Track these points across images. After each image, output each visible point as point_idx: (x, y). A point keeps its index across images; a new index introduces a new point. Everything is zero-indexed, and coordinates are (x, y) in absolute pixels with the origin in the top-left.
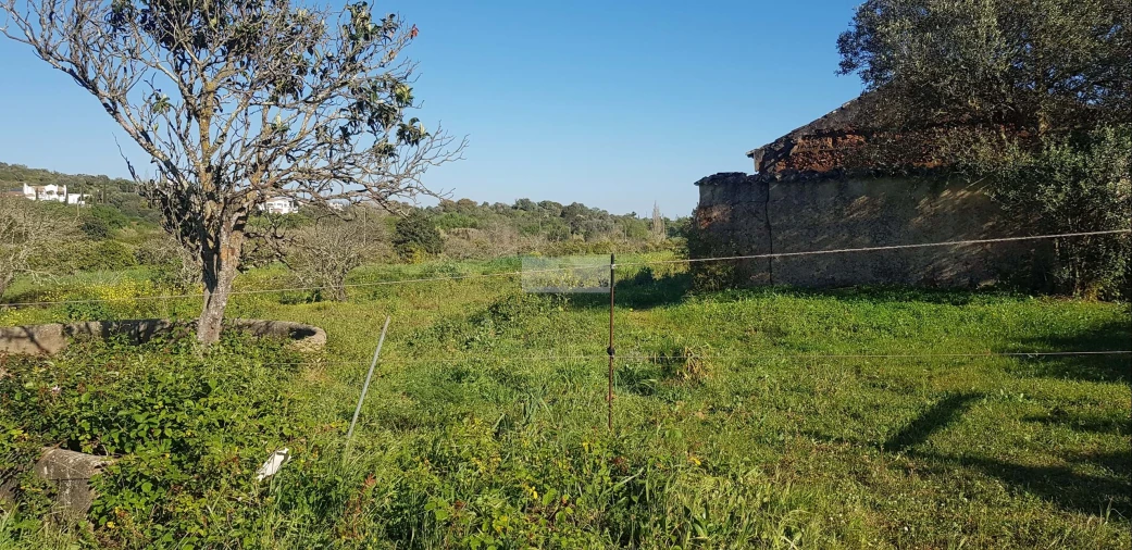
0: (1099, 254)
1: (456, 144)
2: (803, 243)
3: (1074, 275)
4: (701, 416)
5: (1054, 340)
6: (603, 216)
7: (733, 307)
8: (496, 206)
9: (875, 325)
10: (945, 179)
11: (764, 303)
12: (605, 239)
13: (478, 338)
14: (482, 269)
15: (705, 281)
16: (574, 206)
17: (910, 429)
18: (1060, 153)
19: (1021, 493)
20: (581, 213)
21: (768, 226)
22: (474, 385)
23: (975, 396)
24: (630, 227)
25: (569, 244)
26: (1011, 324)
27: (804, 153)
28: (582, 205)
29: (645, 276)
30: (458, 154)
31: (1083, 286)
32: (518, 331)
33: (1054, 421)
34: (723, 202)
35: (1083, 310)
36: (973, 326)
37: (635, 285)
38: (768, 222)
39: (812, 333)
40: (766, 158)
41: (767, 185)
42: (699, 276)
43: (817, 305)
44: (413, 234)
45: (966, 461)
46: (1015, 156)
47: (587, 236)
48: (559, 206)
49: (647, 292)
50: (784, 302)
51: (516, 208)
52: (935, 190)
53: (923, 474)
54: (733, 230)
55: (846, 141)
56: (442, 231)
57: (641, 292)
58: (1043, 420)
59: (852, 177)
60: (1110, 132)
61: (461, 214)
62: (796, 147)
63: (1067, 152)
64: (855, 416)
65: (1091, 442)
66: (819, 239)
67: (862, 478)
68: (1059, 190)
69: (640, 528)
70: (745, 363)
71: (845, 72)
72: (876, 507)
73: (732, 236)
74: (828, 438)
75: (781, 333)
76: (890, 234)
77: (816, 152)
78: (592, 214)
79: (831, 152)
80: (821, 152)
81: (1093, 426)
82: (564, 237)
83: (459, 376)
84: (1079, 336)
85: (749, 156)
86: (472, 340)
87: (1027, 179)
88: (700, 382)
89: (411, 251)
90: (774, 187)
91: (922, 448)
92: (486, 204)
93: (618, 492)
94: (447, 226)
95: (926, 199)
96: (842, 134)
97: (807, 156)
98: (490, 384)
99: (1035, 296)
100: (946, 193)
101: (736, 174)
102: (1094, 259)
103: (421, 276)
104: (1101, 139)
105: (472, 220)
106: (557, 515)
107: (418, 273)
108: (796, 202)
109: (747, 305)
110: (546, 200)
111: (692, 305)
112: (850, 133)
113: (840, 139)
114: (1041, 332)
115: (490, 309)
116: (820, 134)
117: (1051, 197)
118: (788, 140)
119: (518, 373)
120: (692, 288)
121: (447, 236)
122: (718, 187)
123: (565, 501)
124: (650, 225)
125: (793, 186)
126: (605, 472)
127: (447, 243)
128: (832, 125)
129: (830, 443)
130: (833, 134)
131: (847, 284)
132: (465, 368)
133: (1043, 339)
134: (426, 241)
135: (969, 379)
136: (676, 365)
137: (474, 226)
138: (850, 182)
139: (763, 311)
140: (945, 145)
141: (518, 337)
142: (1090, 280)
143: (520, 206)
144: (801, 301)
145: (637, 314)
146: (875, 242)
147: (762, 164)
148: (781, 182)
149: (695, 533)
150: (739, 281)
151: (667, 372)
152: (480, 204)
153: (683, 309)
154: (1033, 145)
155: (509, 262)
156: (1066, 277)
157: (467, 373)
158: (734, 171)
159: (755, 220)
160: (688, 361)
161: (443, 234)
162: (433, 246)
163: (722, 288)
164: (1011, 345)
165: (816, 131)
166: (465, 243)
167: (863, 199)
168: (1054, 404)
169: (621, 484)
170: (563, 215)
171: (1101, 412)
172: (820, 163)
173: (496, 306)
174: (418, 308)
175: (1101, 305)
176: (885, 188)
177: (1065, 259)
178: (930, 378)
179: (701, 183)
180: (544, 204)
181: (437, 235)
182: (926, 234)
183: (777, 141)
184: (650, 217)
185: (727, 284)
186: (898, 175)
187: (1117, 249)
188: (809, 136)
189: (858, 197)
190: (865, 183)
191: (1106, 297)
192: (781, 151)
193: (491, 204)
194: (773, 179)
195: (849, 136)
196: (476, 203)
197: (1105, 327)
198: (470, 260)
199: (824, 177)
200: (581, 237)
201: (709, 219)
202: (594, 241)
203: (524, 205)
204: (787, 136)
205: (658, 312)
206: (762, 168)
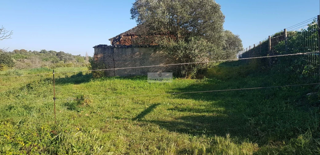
0: (191, 67)
1: (9, 33)
2: (123, 65)
3: (186, 73)
4: (87, 115)
5: (180, 89)
6: (70, 55)
7: (103, 83)
8: (34, 52)
9: (139, 86)
10: (157, 48)
11: (112, 81)
12: (71, 62)
13: (21, 95)
14: (28, 72)
15: (96, 75)
16: (60, 52)
17: (141, 114)
18: (182, 42)
19: (162, 128)
20: (63, 54)
21: (114, 60)
22: (15, 110)
23: (159, 104)
24: (79, 59)
25: (58, 64)
26: (170, 85)
27: (124, 40)
28: (63, 52)
29: (80, 74)
30: (9, 37)
31: (188, 75)
32: (36, 92)
33: (174, 109)
34: (101, 53)
35: (187, 81)
36: (162, 86)
37: (76, 77)
38: (113, 59)
39: (124, 89)
40: (114, 41)
41: (113, 48)
42: (94, 74)
43: (126, 81)
44: (3, 61)
45: (152, 122)
46: (173, 43)
47: (65, 62)
48: (55, 52)
49: (80, 79)
50: (117, 81)
51: (41, 53)
52: (155, 51)
53: (141, 126)
54: (104, 61)
55: (134, 37)
56: (13, 59)
57: (79, 79)
58: (172, 109)
59: (135, 47)
60: (193, 38)
61: (21, 54)
62: (122, 38)
63: (183, 43)
64: (128, 112)
65: (182, 114)
66: (127, 63)
67: (126, 128)
68: (182, 52)
69: (58, 150)
70: (104, 99)
71: (132, 19)
72: (127, 136)
73: (104, 63)
74: (120, 118)
75: (115, 90)
76: (144, 62)
77: (127, 40)
78: (67, 55)
79: (130, 40)
80: (128, 40)
81: (183, 110)
82: (57, 62)
83: (10, 108)
84: (185, 88)
85: (109, 40)
86: (19, 96)
87: (175, 49)
88: (88, 105)
89: (2, 66)
90: (115, 49)
91: (143, 119)
92: (30, 51)
93: (53, 141)
94: (16, 58)
95: (153, 53)
96: (133, 35)
97: (125, 41)
98: (21, 110)
99: (177, 78)
100: (157, 52)
101: (105, 45)
102: (190, 69)
103: (6, 75)
104: (191, 40)
105: (25, 56)
106: (32, 150)
107: (4, 74)
108: (121, 53)
109: (107, 82)
110: (51, 50)
111: (92, 82)
112: (135, 35)
113: (133, 37)
114: (177, 87)
115: (27, 85)
116: (128, 35)
117: (181, 54)
118: (119, 36)
119: (31, 106)
120: (92, 77)
121: (16, 61)
122: (100, 48)
123: (35, 145)
124: (85, 58)
125: (120, 49)
126: (49, 135)
127: (16, 64)
128: (131, 33)
129: (120, 119)
130: (131, 35)
131: (133, 76)
132: (13, 105)
133: (177, 89)
134: (8, 63)
135: (159, 100)
136: (81, 101)
137: (26, 58)
138: (135, 48)
139: (112, 84)
140: (157, 40)
141: (35, 94)
142: (189, 74)
143: (42, 52)
144: (122, 80)
145: (75, 85)
146: (141, 65)
147: (113, 42)
148: (117, 48)
149: (73, 150)
150: (106, 75)
151: (79, 103)
152: (28, 51)
153: (89, 84)
154: (177, 41)
155: (38, 70)
156: (184, 73)
157: (13, 107)
158: (104, 44)
159: (110, 58)
160: (85, 99)
161: (14, 60)
162: (10, 65)
163: (101, 77)
164: (170, 91)
165: (127, 34)
166: (22, 64)
167: (138, 53)
168: (175, 105)
169: (54, 138)
170: (57, 55)
171: (185, 107)
172: (128, 43)
173: (29, 84)
174: (3, 85)
175: (191, 80)
176: (143, 50)
177: (184, 69)
178: (150, 100)
179: (95, 47)
180: (50, 52)
181: (12, 61)
182: (153, 62)
183: (116, 36)
184: (85, 56)
185: (102, 76)
186: (146, 47)
187: (195, 66)
188: (125, 36)
189: (136, 53)
190: (138, 49)
191: (192, 78)
192: (118, 39)
193: (32, 51)
194: (115, 47)
195: (135, 36)
196: (27, 51)
197: (191, 85)
198: (24, 69)
199: (128, 47)
200: (63, 62)
201: (97, 58)
202: (67, 63)
203: (44, 52)
204: (119, 35)
205: (82, 85)
206: (113, 44)
